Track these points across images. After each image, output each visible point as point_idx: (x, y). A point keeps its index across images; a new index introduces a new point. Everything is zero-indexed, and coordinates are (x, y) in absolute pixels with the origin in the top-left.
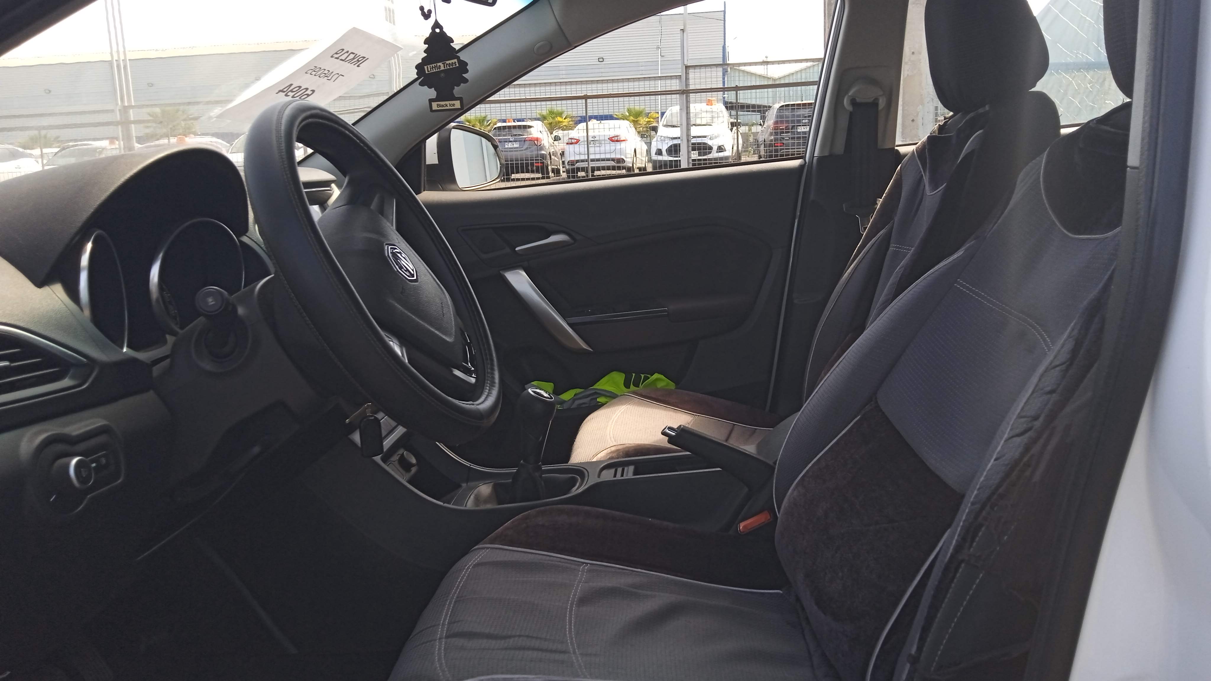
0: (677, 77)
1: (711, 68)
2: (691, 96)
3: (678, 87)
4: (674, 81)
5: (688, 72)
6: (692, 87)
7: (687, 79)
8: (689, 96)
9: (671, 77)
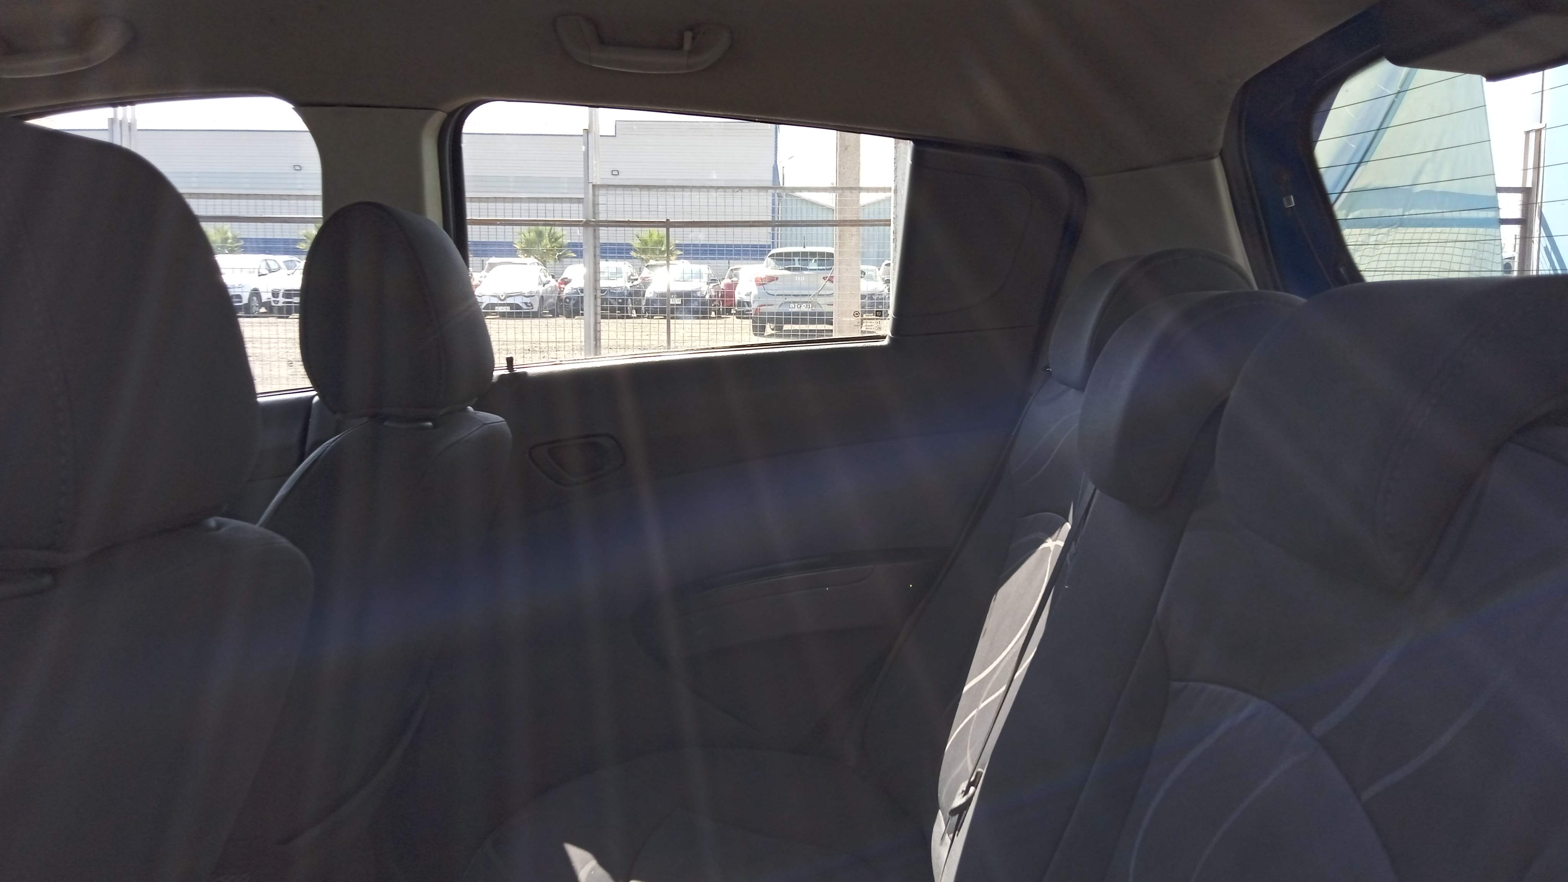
0: (581, 200)
1: (632, 191)
2: (600, 231)
3: (581, 215)
4: (575, 206)
5: (597, 193)
6: (602, 217)
7: (595, 205)
8: (599, 230)
9: (571, 200)
